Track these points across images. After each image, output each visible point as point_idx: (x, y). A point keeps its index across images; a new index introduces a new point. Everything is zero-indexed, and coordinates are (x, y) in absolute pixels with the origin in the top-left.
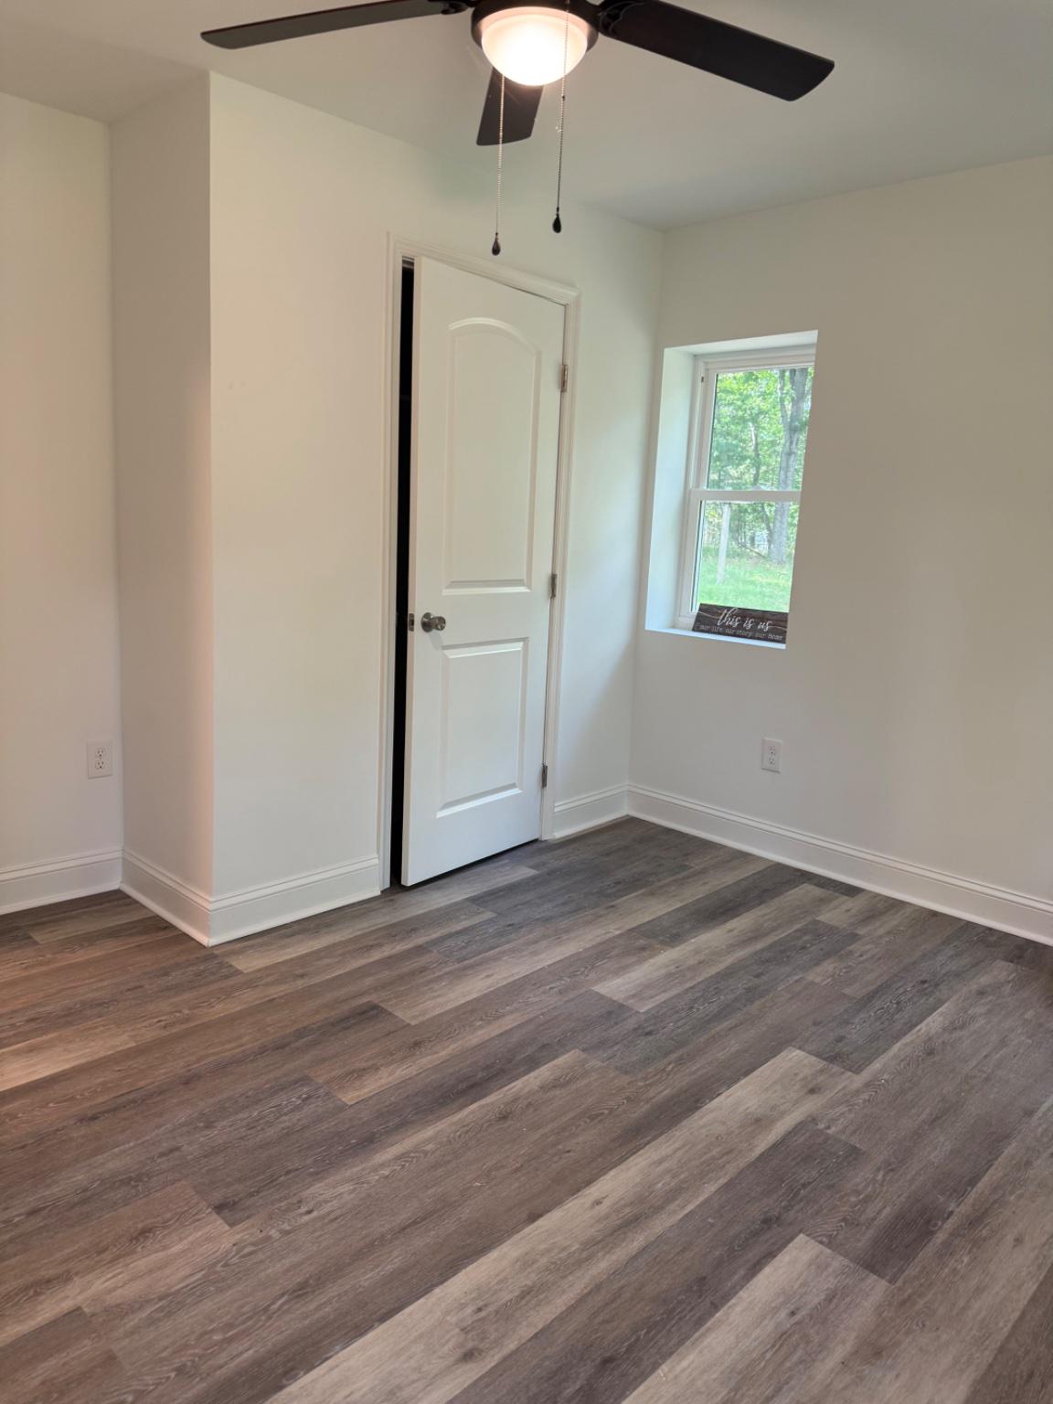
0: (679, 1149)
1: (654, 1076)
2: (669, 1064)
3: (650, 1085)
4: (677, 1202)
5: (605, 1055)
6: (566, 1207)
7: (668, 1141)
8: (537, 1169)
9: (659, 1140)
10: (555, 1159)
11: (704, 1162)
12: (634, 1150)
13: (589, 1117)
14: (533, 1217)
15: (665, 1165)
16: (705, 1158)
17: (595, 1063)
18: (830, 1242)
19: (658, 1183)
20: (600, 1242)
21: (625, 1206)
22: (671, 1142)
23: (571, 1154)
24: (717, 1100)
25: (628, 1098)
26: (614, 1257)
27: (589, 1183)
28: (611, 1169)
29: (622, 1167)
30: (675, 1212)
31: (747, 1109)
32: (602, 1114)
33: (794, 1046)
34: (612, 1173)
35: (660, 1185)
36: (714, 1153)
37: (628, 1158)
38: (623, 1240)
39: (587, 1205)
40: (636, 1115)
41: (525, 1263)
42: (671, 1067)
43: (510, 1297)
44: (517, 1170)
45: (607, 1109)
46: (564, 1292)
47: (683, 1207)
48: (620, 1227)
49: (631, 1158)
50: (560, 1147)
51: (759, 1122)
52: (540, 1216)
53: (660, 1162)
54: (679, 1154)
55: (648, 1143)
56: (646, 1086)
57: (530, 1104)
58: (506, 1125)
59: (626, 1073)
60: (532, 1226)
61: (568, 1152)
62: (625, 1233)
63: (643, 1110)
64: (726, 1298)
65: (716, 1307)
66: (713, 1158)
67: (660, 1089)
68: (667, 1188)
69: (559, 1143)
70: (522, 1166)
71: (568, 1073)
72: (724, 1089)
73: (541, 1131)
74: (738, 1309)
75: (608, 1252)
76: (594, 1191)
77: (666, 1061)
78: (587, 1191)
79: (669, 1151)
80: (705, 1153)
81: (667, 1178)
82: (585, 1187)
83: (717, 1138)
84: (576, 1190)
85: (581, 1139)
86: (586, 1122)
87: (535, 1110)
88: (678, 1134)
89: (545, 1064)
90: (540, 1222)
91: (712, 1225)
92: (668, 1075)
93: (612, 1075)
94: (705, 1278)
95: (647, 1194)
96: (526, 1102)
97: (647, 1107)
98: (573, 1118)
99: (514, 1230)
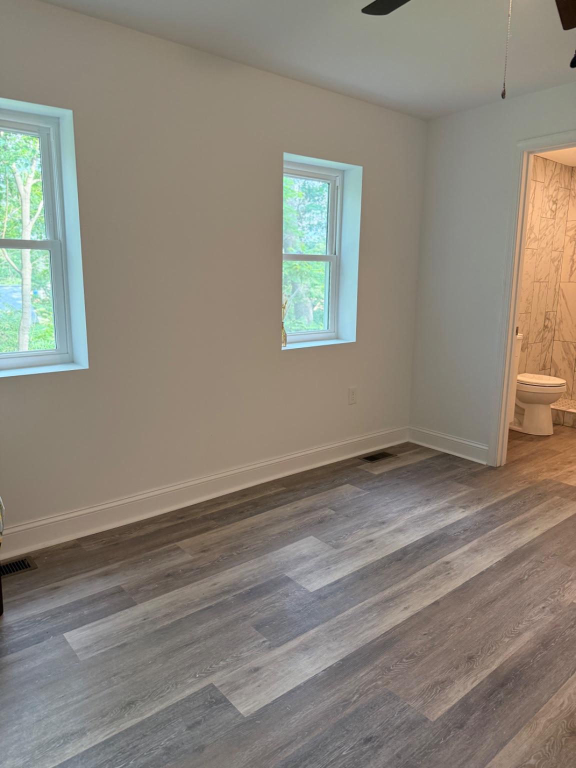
0: (360, 634)
1: (368, 690)
2: (355, 702)
3: (372, 681)
4: (366, 607)
5: (408, 713)
6: (422, 607)
7: (366, 639)
8: (441, 625)
9: (371, 640)
10: (431, 631)
11: (348, 626)
12: (387, 633)
13: (416, 656)
14: (436, 603)
15: (370, 625)
16: (347, 628)
17: (416, 705)
18: (300, 588)
19: (375, 616)
20: (404, 593)
21: (392, 607)
22: (364, 638)
23: (424, 633)
24: (327, 666)
25: (390, 670)
26: (398, 587)
27: (412, 617)
28: (400, 624)
29: (393, 625)
30: (368, 603)
31: (310, 658)
32: (407, 659)
33: (243, 717)
34: (399, 622)
35: (374, 615)
36: (341, 630)
37: (391, 629)
38: (393, 593)
39: (411, 607)
40: (385, 657)
41: (435, 587)
42: (355, 698)
43: (439, 577)
44: (452, 625)
45: (404, 662)
46: (417, 578)
47: (364, 605)
48: (395, 598)
49: (389, 629)
50: (430, 638)
51: (305, 648)
52: (433, 604)
53: (373, 626)
54: (360, 631)
55: (378, 638)
56: (376, 681)
57: (457, 668)
58: (467, 653)
59: (390, 693)
60: (437, 599)
61: (425, 634)
62: (393, 596)
63: (380, 661)
64: (352, 574)
65: (358, 571)
66: (342, 628)
67: (366, 677)
68: (370, 614)
69: (431, 640)
70: (449, 627)
71: (436, 693)
72: (320, 675)
73: (444, 648)
74: (349, 570)
75: (400, 589)
76: (407, 614)
77: (358, 705)
78: (412, 614)
79: (367, 633)
80: (346, 631)
81: (370, 618)
82: (414, 615)
83: (336, 639)
84: (418, 614)
85: (419, 642)
86: (417, 653)
87: (452, 663)
88: (359, 643)
89: (455, 705)
90: (433, 601)
91: (352, 597)
92: (358, 690)
93: (401, 692)
94: (361, 579)
95: (381, 611)
96: (460, 670)
97: (376, 663)
98: (425, 656)
99: (444, 598)
